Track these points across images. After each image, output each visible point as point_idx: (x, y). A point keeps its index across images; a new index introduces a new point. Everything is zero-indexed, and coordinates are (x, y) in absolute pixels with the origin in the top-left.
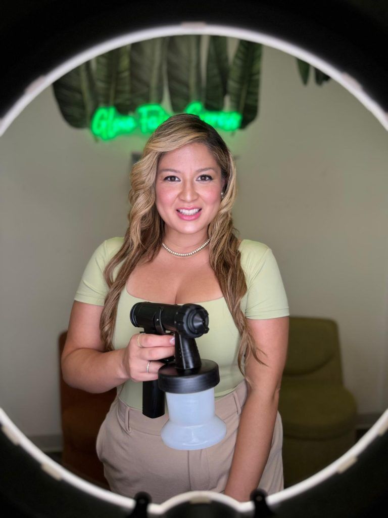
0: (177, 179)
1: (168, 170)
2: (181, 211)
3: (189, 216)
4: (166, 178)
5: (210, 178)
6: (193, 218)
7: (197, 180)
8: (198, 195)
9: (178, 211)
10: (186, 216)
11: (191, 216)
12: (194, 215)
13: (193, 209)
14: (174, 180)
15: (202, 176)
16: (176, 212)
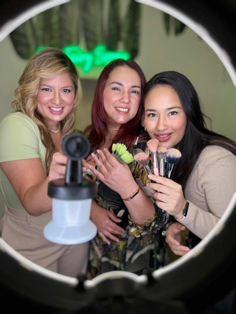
0: (49, 90)
1: (45, 85)
2: (52, 108)
3: (56, 112)
4: (43, 89)
5: (69, 91)
6: (59, 113)
7: (62, 92)
8: (63, 101)
9: (49, 107)
10: (55, 111)
11: (58, 112)
12: (59, 111)
13: (59, 108)
14: (48, 90)
15: (64, 90)
16: (48, 108)
